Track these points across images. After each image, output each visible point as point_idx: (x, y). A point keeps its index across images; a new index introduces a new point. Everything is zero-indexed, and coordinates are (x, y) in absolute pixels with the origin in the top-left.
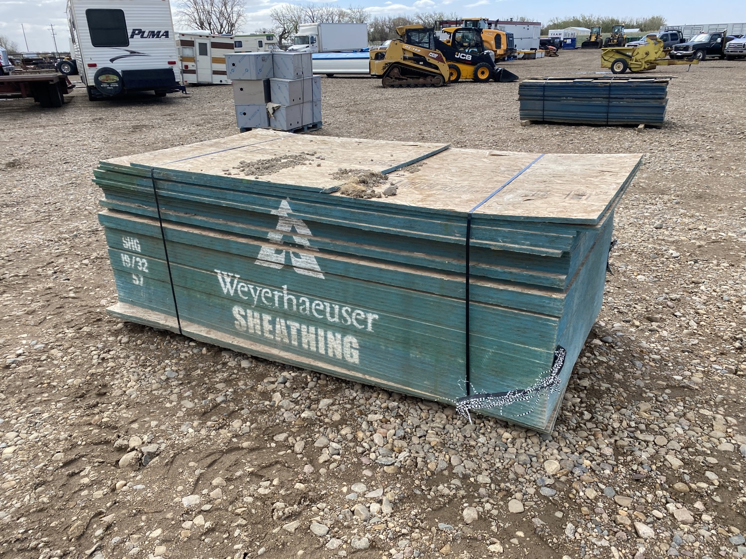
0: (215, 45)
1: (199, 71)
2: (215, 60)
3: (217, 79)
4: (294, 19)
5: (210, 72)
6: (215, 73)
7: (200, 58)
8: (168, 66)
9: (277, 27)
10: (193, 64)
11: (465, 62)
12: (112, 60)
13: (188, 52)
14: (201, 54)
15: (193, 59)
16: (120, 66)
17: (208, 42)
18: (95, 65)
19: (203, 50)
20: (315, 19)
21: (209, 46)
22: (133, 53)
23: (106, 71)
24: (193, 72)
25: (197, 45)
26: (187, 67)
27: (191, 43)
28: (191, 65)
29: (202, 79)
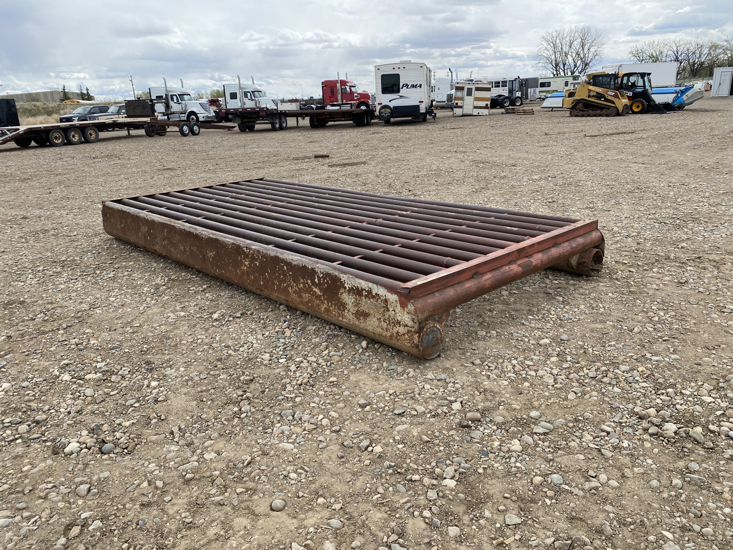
0: (477, 89)
1: (465, 107)
2: (476, 99)
3: (476, 112)
5: (472, 107)
6: (475, 107)
7: (467, 98)
8: (418, 104)
10: (462, 102)
12: (390, 101)
13: (459, 94)
14: (468, 95)
15: (462, 99)
16: (392, 104)
17: (473, 87)
18: (381, 104)
19: (469, 93)
21: (473, 90)
22: (402, 97)
23: (385, 107)
24: (461, 107)
25: (466, 90)
26: (457, 104)
27: (462, 89)
28: (460, 103)
29: (465, 112)
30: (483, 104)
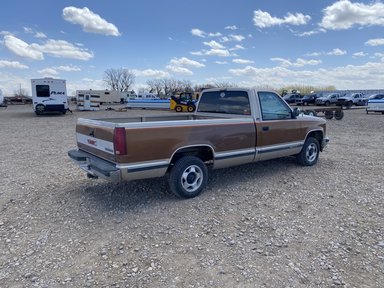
0: (92, 96)
1: (85, 106)
2: (92, 102)
3: (92, 109)
4: (157, 84)
5: (89, 106)
6: (91, 106)
7: (86, 101)
8: (63, 104)
9: (149, 88)
10: (83, 103)
11: (184, 105)
12: (43, 101)
13: (81, 98)
14: (86, 99)
15: (83, 101)
16: (45, 103)
17: (90, 95)
18: (37, 103)
19: (87, 98)
20: (167, 84)
21: (90, 97)
22: (51, 99)
23: (40, 105)
24: (83, 106)
25: (85, 96)
26: (80, 104)
27: (82, 96)
28: (82, 103)
29: (86, 109)
30: (96, 104)
